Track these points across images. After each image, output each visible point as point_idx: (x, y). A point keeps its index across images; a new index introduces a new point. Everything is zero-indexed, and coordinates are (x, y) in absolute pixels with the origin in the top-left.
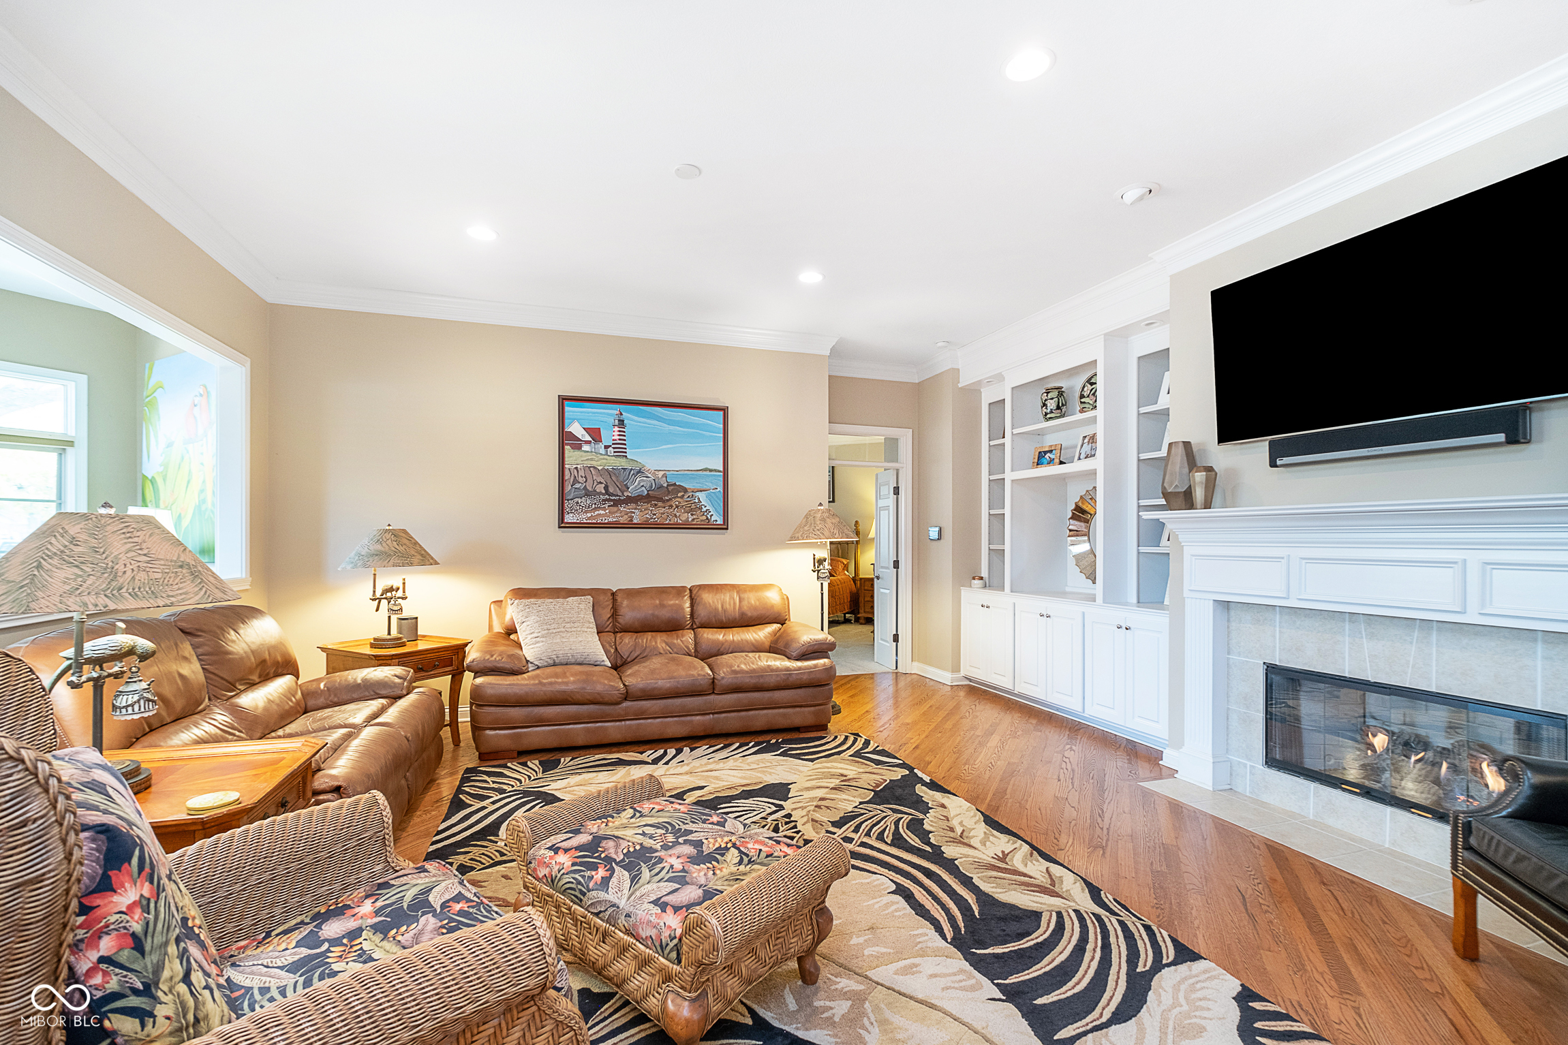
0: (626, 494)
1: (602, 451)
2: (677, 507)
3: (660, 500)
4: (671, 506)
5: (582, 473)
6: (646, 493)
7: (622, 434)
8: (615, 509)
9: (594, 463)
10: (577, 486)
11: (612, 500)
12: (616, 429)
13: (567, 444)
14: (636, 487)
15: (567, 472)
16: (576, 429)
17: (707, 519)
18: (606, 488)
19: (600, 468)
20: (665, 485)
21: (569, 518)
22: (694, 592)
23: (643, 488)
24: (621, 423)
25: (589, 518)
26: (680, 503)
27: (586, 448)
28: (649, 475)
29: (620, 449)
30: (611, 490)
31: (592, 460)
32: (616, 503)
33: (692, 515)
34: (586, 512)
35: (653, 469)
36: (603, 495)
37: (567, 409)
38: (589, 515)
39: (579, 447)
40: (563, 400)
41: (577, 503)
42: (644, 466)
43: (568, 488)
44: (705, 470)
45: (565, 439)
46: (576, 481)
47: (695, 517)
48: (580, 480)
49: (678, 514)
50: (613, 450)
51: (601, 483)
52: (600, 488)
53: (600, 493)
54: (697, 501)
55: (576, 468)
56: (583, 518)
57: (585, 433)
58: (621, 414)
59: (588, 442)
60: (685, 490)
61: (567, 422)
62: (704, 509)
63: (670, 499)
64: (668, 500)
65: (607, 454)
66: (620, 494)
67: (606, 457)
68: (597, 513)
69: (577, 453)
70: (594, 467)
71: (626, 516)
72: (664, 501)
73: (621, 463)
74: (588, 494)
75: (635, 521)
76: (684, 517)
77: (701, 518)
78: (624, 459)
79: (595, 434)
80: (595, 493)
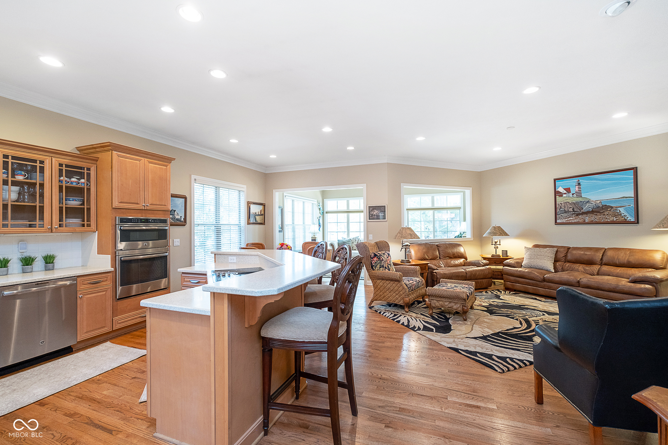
0: (582, 211)
1: (571, 196)
2: (607, 215)
3: (599, 212)
4: (605, 215)
5: (563, 205)
6: (591, 210)
7: (579, 188)
8: (577, 217)
9: (568, 201)
10: (561, 209)
11: (576, 214)
12: (577, 187)
13: (557, 195)
14: (586, 208)
15: (557, 205)
16: (561, 190)
17: (625, 219)
18: (573, 209)
19: (570, 202)
20: (601, 206)
21: (558, 221)
22: (606, 250)
23: (590, 208)
24: (579, 184)
25: (566, 221)
26: (609, 213)
27: (564, 195)
28: (593, 203)
29: (579, 194)
30: (575, 210)
31: (567, 200)
32: (577, 215)
33: (616, 218)
34: (565, 219)
35: (594, 200)
36: (572, 212)
37: (556, 183)
38: (566, 220)
39: (562, 196)
40: (555, 180)
41: (562, 215)
42: (590, 199)
43: (558, 210)
44: (623, 197)
45: (557, 193)
46: (561, 208)
47: (617, 218)
48: (563, 207)
49: (608, 218)
50: (576, 195)
51: (571, 208)
52: (571, 210)
53: (571, 211)
54: (618, 211)
55: (561, 203)
56: (564, 221)
57: (564, 190)
58: (579, 181)
59: (566, 193)
60: (612, 207)
61: (557, 188)
62: (623, 215)
63: (604, 212)
64: (602, 212)
65: (573, 197)
66: (579, 211)
67: (573, 198)
68: (569, 219)
69: (561, 198)
70: (568, 202)
71: (582, 220)
72: (600, 213)
73: (580, 199)
74: (565, 212)
75: (586, 221)
76: (612, 219)
77: (621, 219)
78: (581, 198)
79: (568, 190)
80: (568, 212)
